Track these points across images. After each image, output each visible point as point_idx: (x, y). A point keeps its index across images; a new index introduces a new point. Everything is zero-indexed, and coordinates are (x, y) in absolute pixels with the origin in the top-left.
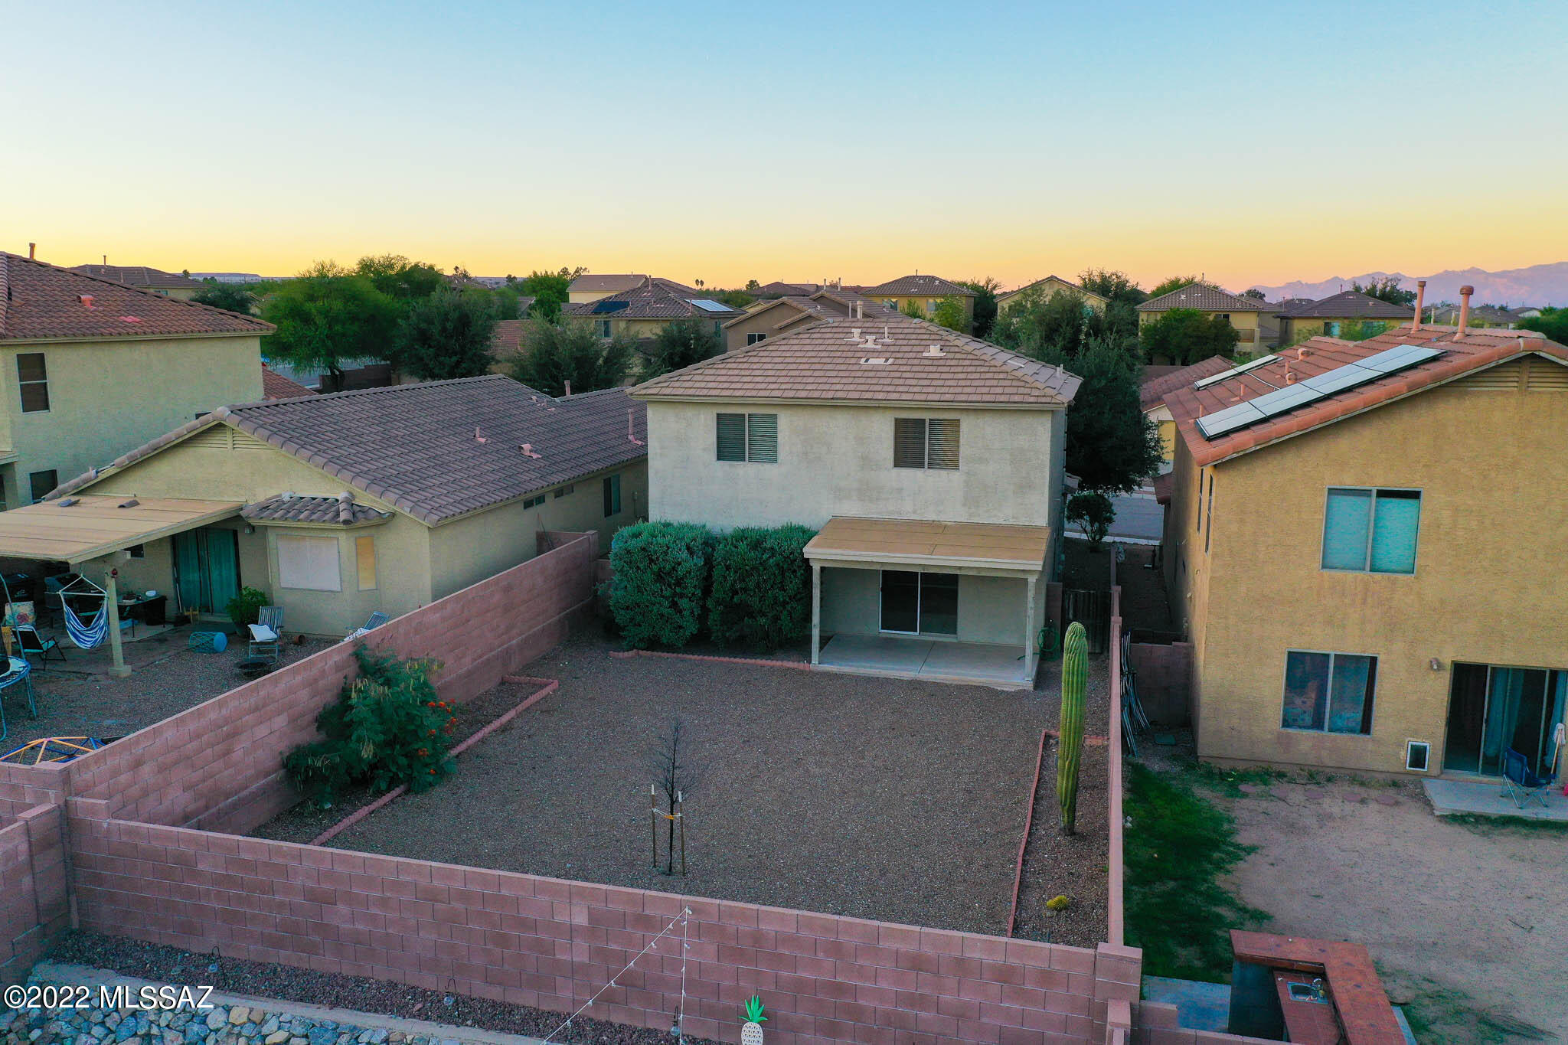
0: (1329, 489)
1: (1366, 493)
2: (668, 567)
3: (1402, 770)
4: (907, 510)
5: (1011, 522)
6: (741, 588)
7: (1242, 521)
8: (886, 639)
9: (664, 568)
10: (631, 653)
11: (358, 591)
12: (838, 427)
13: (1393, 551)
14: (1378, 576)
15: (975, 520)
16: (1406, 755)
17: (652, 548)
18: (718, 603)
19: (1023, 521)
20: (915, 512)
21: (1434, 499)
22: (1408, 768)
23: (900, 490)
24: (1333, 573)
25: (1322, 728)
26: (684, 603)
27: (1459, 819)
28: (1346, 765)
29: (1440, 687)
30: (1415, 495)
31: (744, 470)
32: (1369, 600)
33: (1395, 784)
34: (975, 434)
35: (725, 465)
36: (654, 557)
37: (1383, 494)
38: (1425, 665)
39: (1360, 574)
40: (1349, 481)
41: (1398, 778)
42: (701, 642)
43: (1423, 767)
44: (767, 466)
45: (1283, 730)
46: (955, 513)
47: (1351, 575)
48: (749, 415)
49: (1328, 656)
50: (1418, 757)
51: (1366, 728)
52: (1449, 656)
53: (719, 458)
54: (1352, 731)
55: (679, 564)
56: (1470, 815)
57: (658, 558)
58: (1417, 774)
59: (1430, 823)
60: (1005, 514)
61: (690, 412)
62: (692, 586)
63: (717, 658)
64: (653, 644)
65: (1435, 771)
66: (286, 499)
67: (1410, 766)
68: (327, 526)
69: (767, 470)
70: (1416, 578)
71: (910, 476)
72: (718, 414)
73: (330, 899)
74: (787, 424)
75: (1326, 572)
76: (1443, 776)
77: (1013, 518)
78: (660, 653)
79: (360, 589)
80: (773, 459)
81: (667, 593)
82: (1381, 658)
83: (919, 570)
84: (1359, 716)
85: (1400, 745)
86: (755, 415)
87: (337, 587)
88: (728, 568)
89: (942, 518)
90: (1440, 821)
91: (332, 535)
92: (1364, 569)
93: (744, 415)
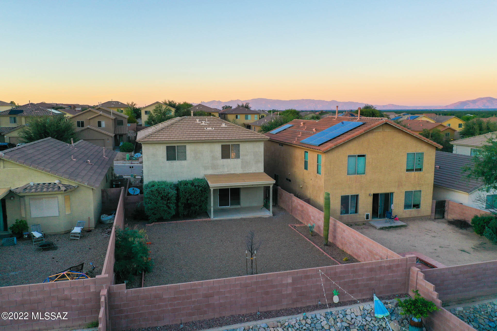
0: (348, 156)
1: (355, 156)
2: (165, 195)
3: (364, 220)
4: (226, 171)
5: (254, 172)
6: (190, 199)
7: (330, 165)
8: (221, 209)
9: (164, 195)
10: (153, 224)
11: (65, 215)
12: (205, 148)
13: (360, 169)
14: (358, 175)
15: (245, 172)
16: (365, 217)
17: (159, 189)
18: (182, 204)
19: (257, 171)
20: (228, 171)
21: (368, 157)
22: (366, 220)
23: (224, 165)
24: (349, 175)
25: (348, 213)
26: (171, 205)
27: (382, 229)
28: (353, 222)
29: (371, 199)
30: (364, 156)
31: (176, 163)
32: (357, 181)
33: (364, 224)
34: (244, 148)
35: (170, 162)
36: (160, 192)
37: (359, 156)
38: (368, 195)
39: (355, 175)
40: (352, 154)
41: (364, 222)
42: (176, 217)
43: (368, 219)
44: (183, 161)
45: (340, 215)
46: (239, 171)
47: (353, 176)
48: (177, 146)
49: (349, 196)
50: (367, 217)
51: (356, 212)
52: (373, 192)
53: (167, 160)
54: (353, 213)
55: (169, 193)
56: (383, 227)
57: (162, 193)
58: (367, 221)
59: (378, 231)
60: (253, 170)
61: (157, 146)
62: (174, 199)
63: (181, 221)
64: (161, 219)
65: (371, 219)
66: (32, 185)
67: (366, 219)
68: (56, 193)
69: (184, 162)
70: (366, 175)
71: (226, 161)
72: (167, 146)
73: (212, 296)
74: (189, 149)
75: (348, 175)
76: (372, 220)
77: (255, 171)
78: (162, 222)
79: (66, 214)
80: (185, 159)
81: (165, 203)
82: (360, 195)
83: (230, 188)
84: (355, 209)
85: (364, 215)
86: (179, 146)
87: (57, 214)
88: (186, 193)
89: (236, 172)
90: (379, 230)
91: (55, 196)
92: (355, 174)
93: (175, 146)
